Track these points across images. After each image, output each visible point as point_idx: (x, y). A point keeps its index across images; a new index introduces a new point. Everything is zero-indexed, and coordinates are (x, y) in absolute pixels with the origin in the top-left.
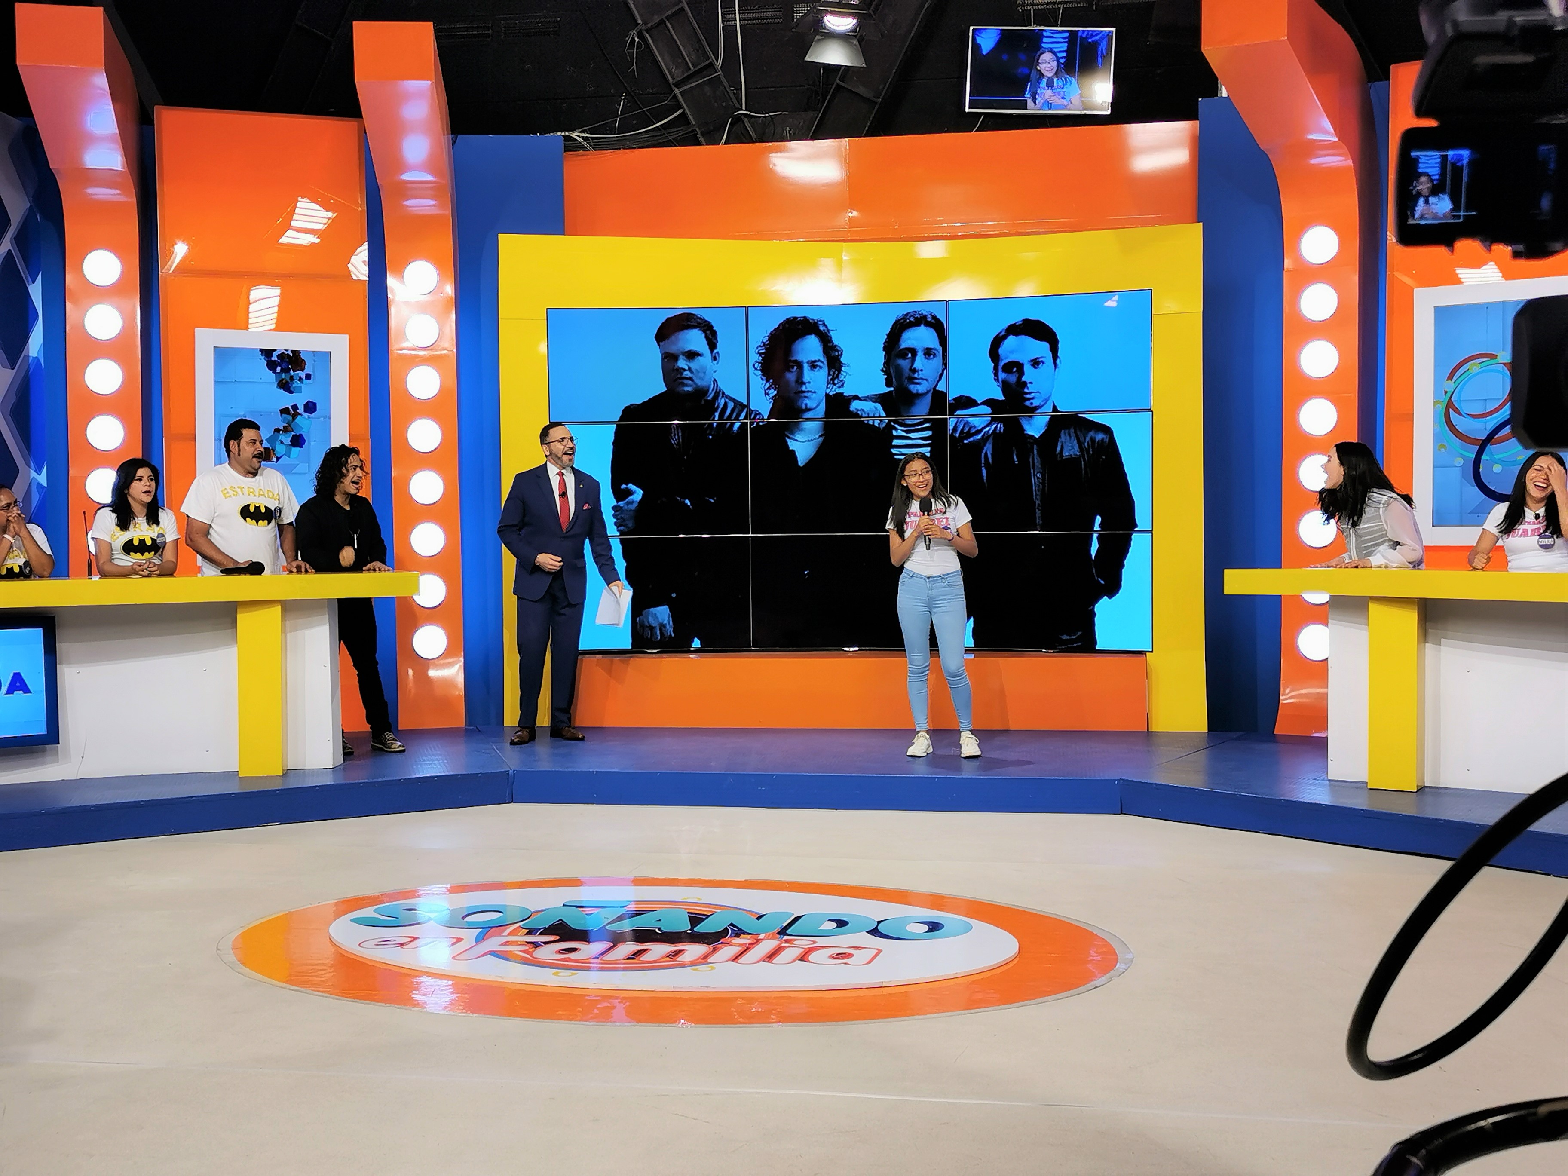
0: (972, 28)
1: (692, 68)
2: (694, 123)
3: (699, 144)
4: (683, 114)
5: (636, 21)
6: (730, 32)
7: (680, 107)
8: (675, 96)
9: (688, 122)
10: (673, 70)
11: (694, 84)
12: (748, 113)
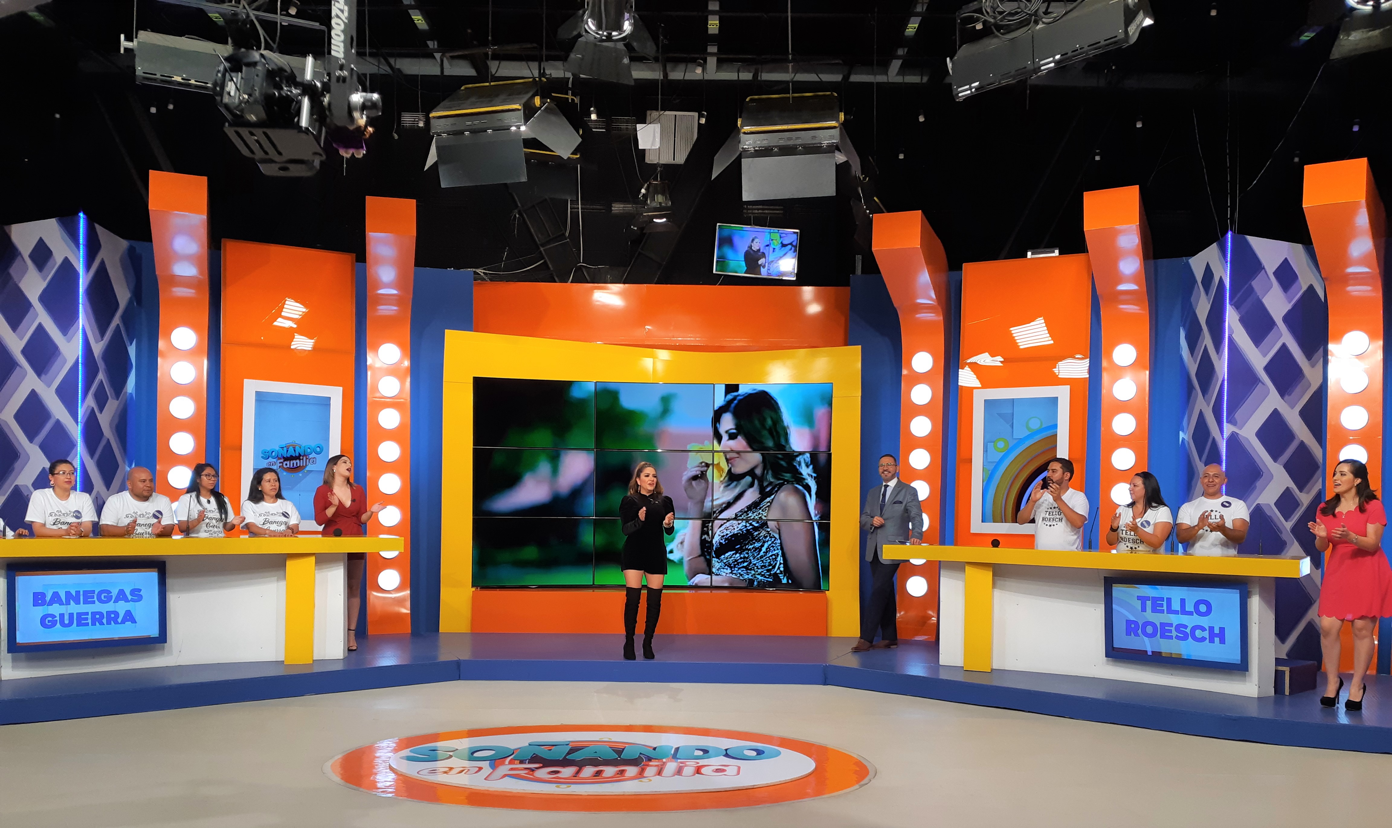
0: (718, 224)
1: (551, 235)
2: (552, 269)
3: (555, 282)
4: (545, 262)
5: (518, 206)
6: (575, 216)
7: (543, 258)
8: (541, 252)
9: (548, 268)
10: (539, 236)
11: (551, 246)
12: (585, 265)
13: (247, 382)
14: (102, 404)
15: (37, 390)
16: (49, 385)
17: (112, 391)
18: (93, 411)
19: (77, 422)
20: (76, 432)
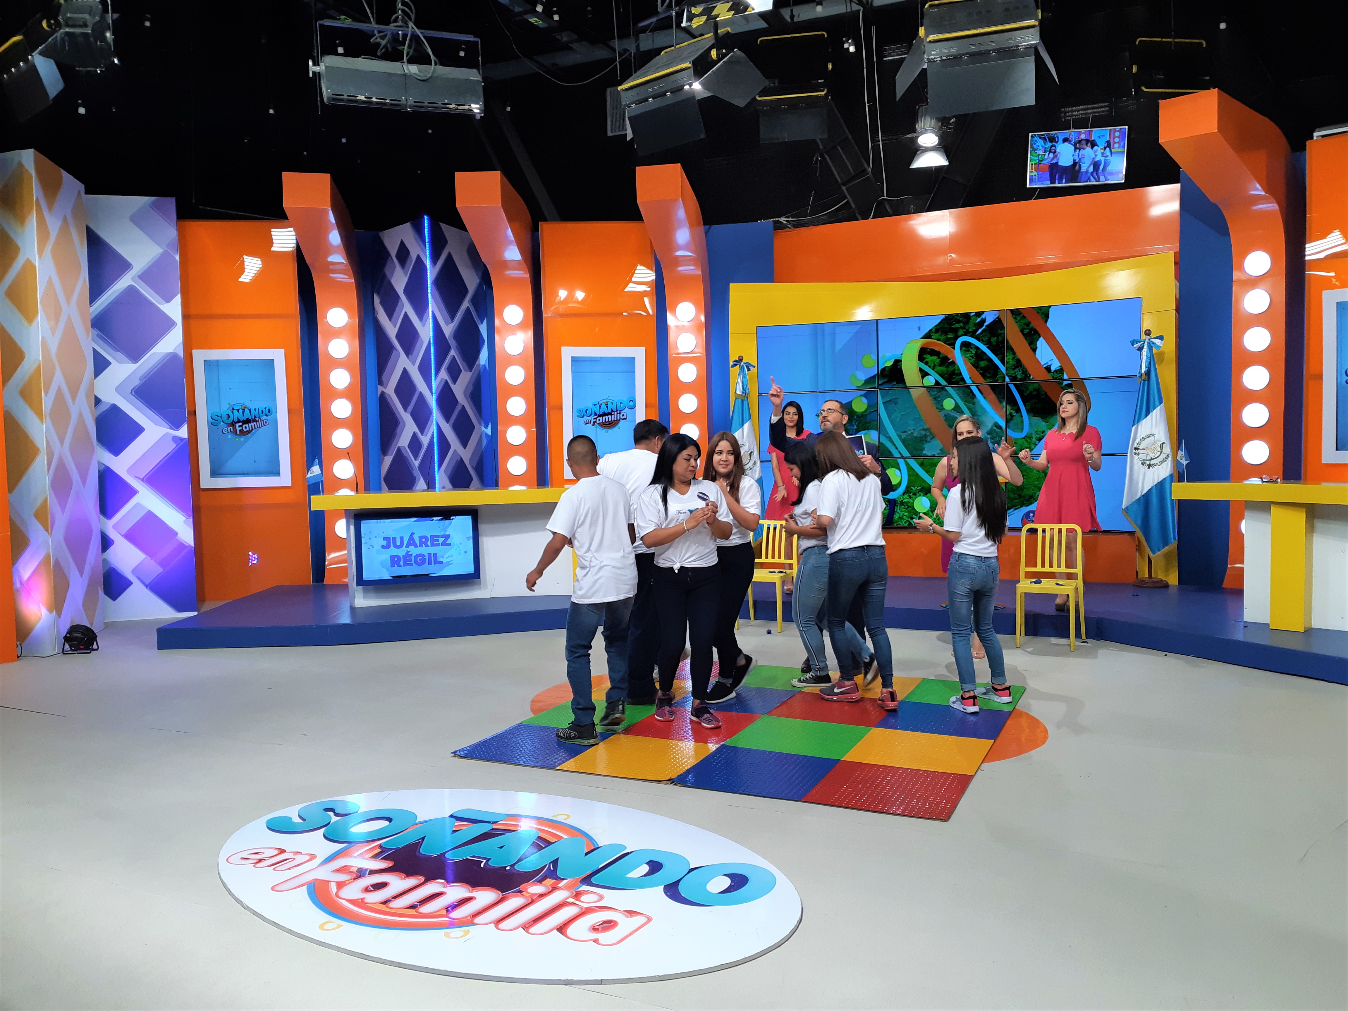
0: (1030, 134)
1: (853, 173)
2: (854, 207)
3: (857, 220)
4: (848, 201)
5: (820, 149)
7: (846, 198)
9: (850, 207)
11: (854, 183)
12: (887, 198)
13: (564, 349)
14: (455, 377)
15: (407, 368)
16: (414, 364)
17: (465, 363)
18: (446, 382)
19: (432, 393)
20: (432, 401)
